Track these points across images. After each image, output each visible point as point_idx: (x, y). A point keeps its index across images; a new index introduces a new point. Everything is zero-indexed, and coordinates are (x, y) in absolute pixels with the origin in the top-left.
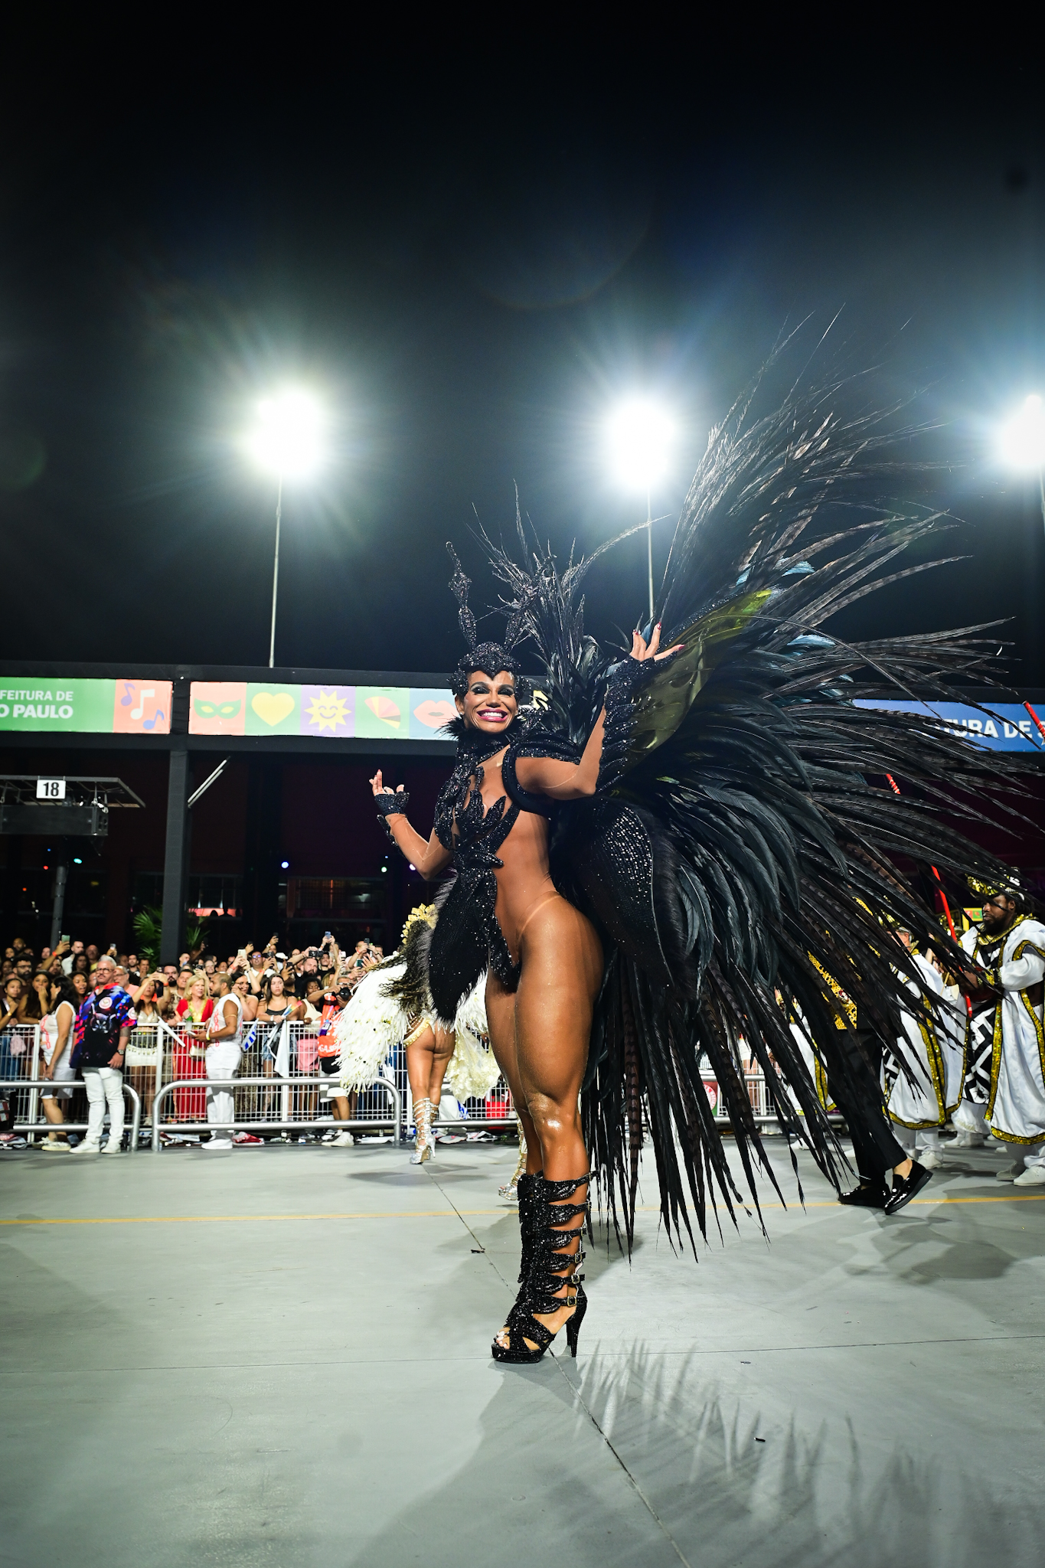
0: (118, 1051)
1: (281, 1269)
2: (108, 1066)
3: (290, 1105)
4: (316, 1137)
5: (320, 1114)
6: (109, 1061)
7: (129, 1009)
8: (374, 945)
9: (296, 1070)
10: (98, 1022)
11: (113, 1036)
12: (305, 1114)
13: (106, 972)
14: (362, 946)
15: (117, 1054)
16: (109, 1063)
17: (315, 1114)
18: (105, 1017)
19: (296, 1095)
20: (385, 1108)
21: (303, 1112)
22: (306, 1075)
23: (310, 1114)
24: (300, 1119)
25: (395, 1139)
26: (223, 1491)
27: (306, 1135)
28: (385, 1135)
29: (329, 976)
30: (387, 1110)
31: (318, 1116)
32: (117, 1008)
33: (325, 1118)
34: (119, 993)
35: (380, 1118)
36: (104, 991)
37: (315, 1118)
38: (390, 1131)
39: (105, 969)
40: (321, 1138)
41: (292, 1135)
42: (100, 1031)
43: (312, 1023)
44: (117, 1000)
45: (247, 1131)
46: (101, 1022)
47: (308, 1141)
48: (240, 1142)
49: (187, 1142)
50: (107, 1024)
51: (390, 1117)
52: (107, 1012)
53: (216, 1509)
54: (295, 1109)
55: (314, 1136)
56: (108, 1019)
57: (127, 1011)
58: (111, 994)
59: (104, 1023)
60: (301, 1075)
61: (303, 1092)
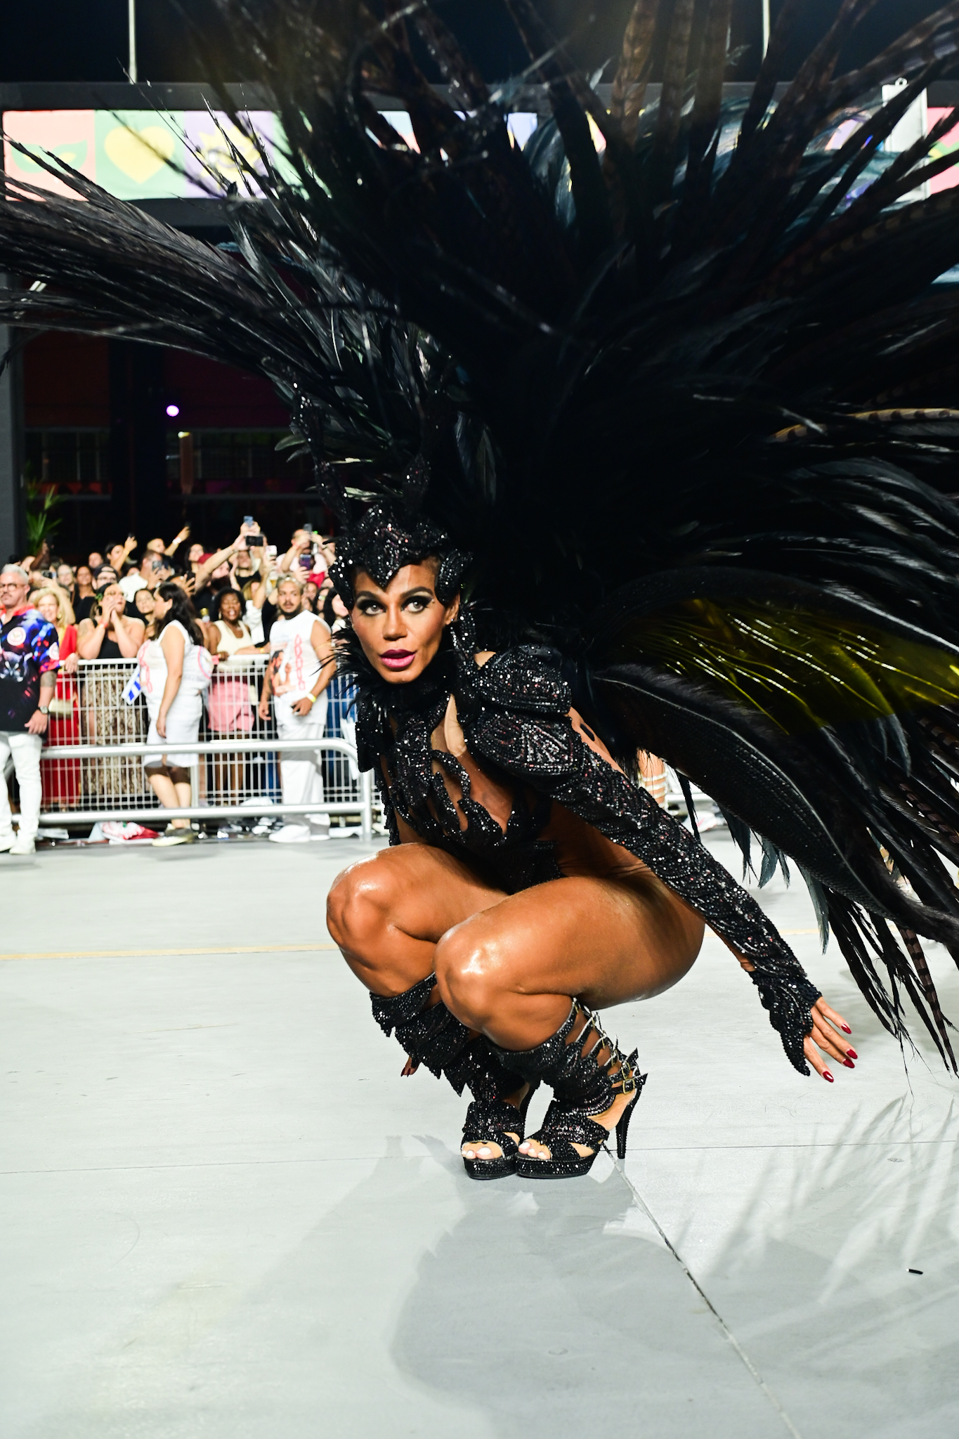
0: (39, 709)
1: (200, 1027)
2: (26, 730)
3: (201, 783)
4: (244, 829)
5: (249, 795)
6: (27, 722)
7: (50, 645)
8: (319, 534)
9: (209, 730)
10: (7, 664)
11: (30, 686)
12: (226, 796)
13: (12, 588)
14: (302, 537)
15: (37, 712)
16: (26, 725)
17: (241, 795)
18: (18, 658)
19: (210, 767)
20: (347, 784)
21: (222, 792)
22: (224, 737)
23: (233, 795)
24: (218, 804)
25: (364, 830)
26: (130, 1343)
27: (229, 826)
28: (349, 825)
29: (250, 586)
30: (350, 788)
31: (245, 798)
32: (33, 643)
33: (253, 800)
34: (35, 622)
35: (340, 799)
36: (14, 618)
37: (241, 801)
38: (355, 819)
39: (10, 585)
40: (250, 831)
41: (208, 827)
42: (11, 678)
43: (229, 659)
44: (33, 632)
45: (140, 822)
46: (12, 664)
47: (232, 835)
48: (130, 839)
49: (50, 840)
50: (21, 667)
51: (355, 799)
52: (19, 651)
53: (122, 1367)
54: (210, 788)
55: (240, 829)
56: (22, 660)
57: (48, 648)
58: (23, 623)
59: (17, 666)
60: (217, 737)
61: (221, 763)
